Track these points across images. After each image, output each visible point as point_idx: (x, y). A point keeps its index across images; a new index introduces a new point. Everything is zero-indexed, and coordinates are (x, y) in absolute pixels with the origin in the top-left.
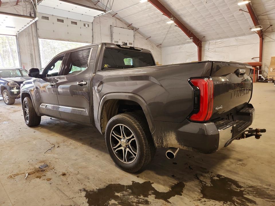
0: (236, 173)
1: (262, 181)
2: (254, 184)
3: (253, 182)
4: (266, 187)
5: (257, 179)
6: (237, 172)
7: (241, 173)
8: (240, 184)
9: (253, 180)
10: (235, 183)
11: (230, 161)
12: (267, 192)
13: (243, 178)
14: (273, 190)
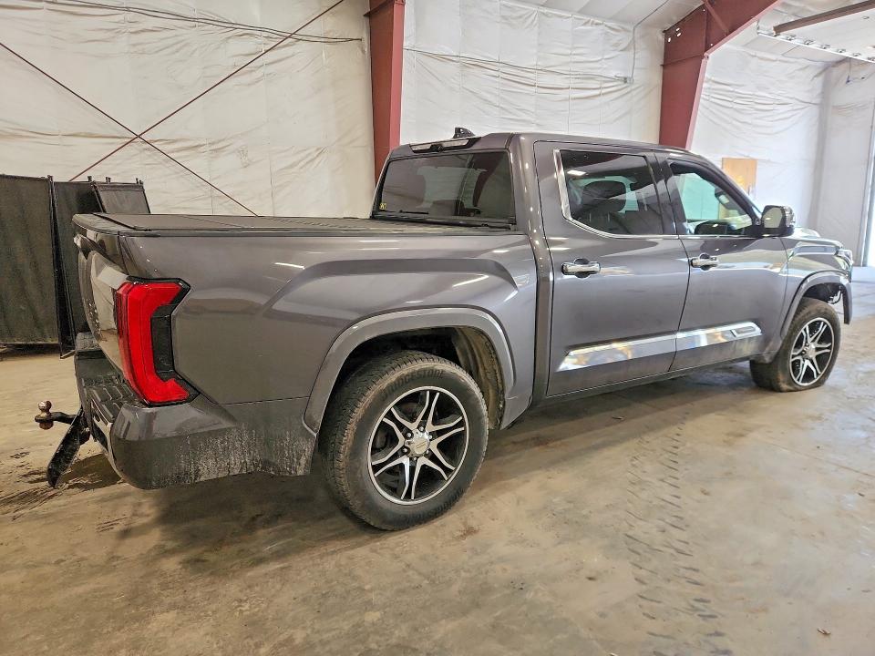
0: (103, 500)
1: (37, 517)
2: (47, 504)
3: (54, 506)
4: (22, 512)
5: (50, 515)
6: (105, 503)
7: (93, 507)
8: (76, 490)
9: (55, 509)
10: (86, 487)
11: (148, 516)
12: (16, 506)
13: (79, 501)
14: (3, 514)
